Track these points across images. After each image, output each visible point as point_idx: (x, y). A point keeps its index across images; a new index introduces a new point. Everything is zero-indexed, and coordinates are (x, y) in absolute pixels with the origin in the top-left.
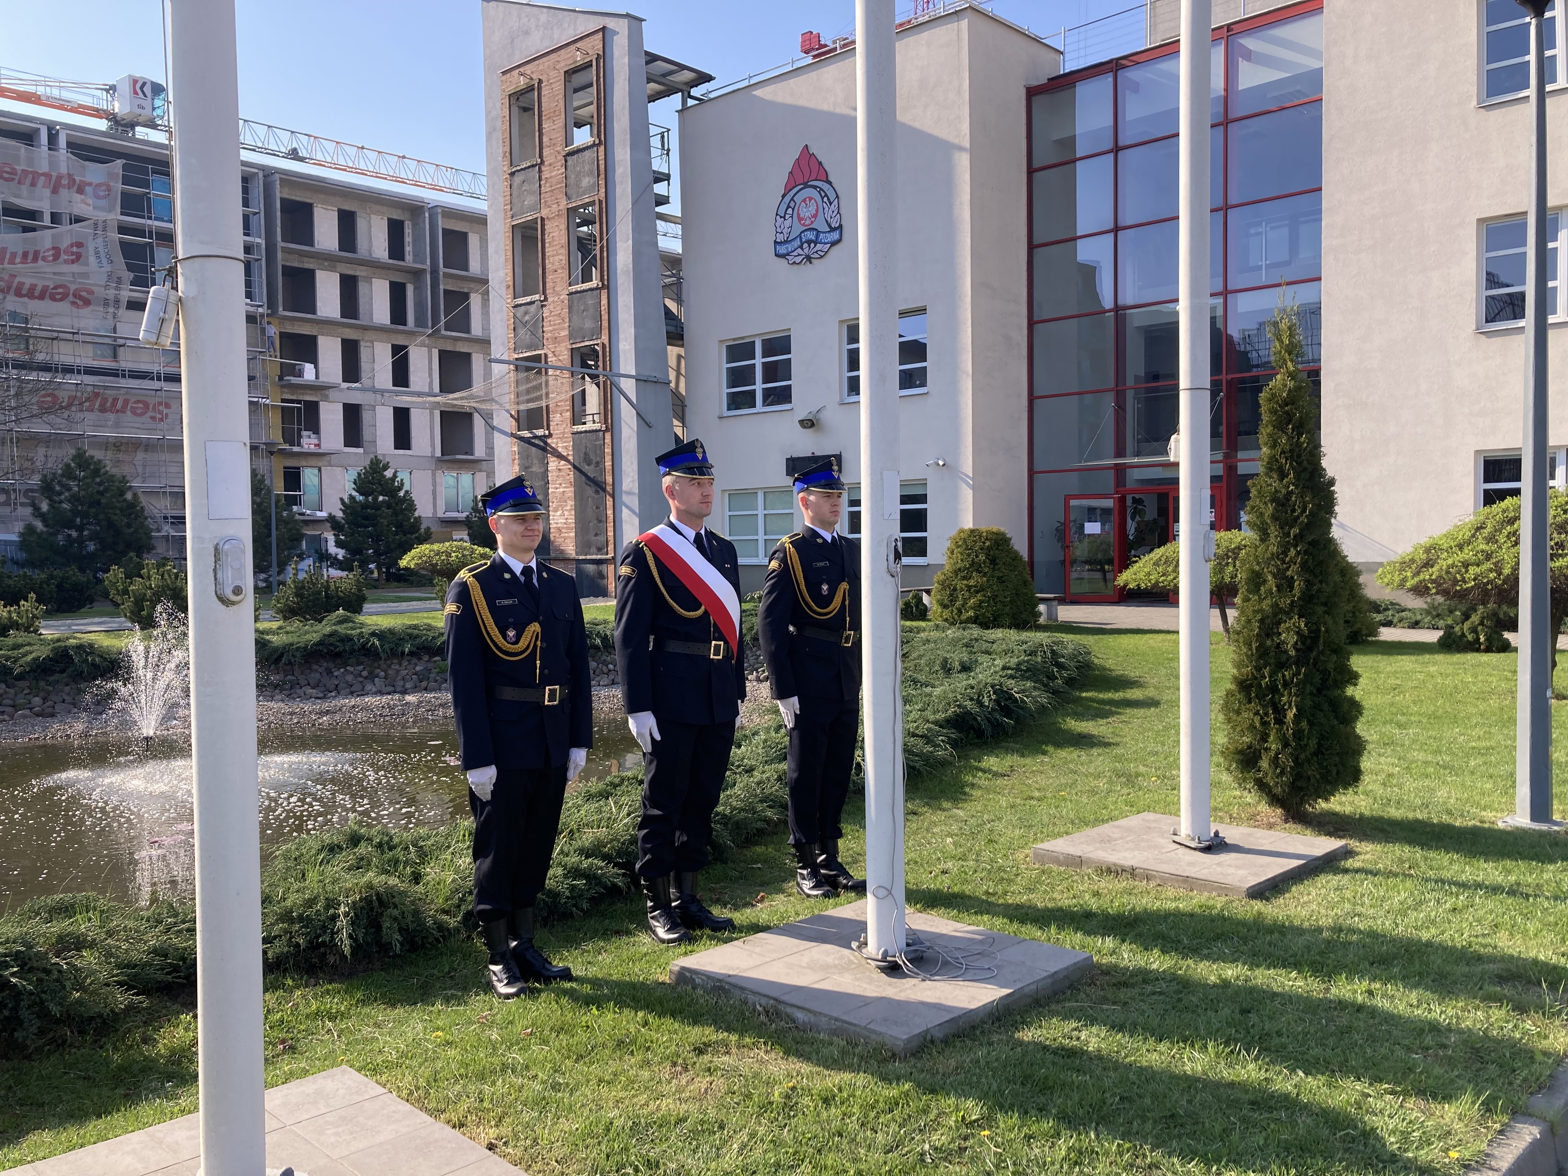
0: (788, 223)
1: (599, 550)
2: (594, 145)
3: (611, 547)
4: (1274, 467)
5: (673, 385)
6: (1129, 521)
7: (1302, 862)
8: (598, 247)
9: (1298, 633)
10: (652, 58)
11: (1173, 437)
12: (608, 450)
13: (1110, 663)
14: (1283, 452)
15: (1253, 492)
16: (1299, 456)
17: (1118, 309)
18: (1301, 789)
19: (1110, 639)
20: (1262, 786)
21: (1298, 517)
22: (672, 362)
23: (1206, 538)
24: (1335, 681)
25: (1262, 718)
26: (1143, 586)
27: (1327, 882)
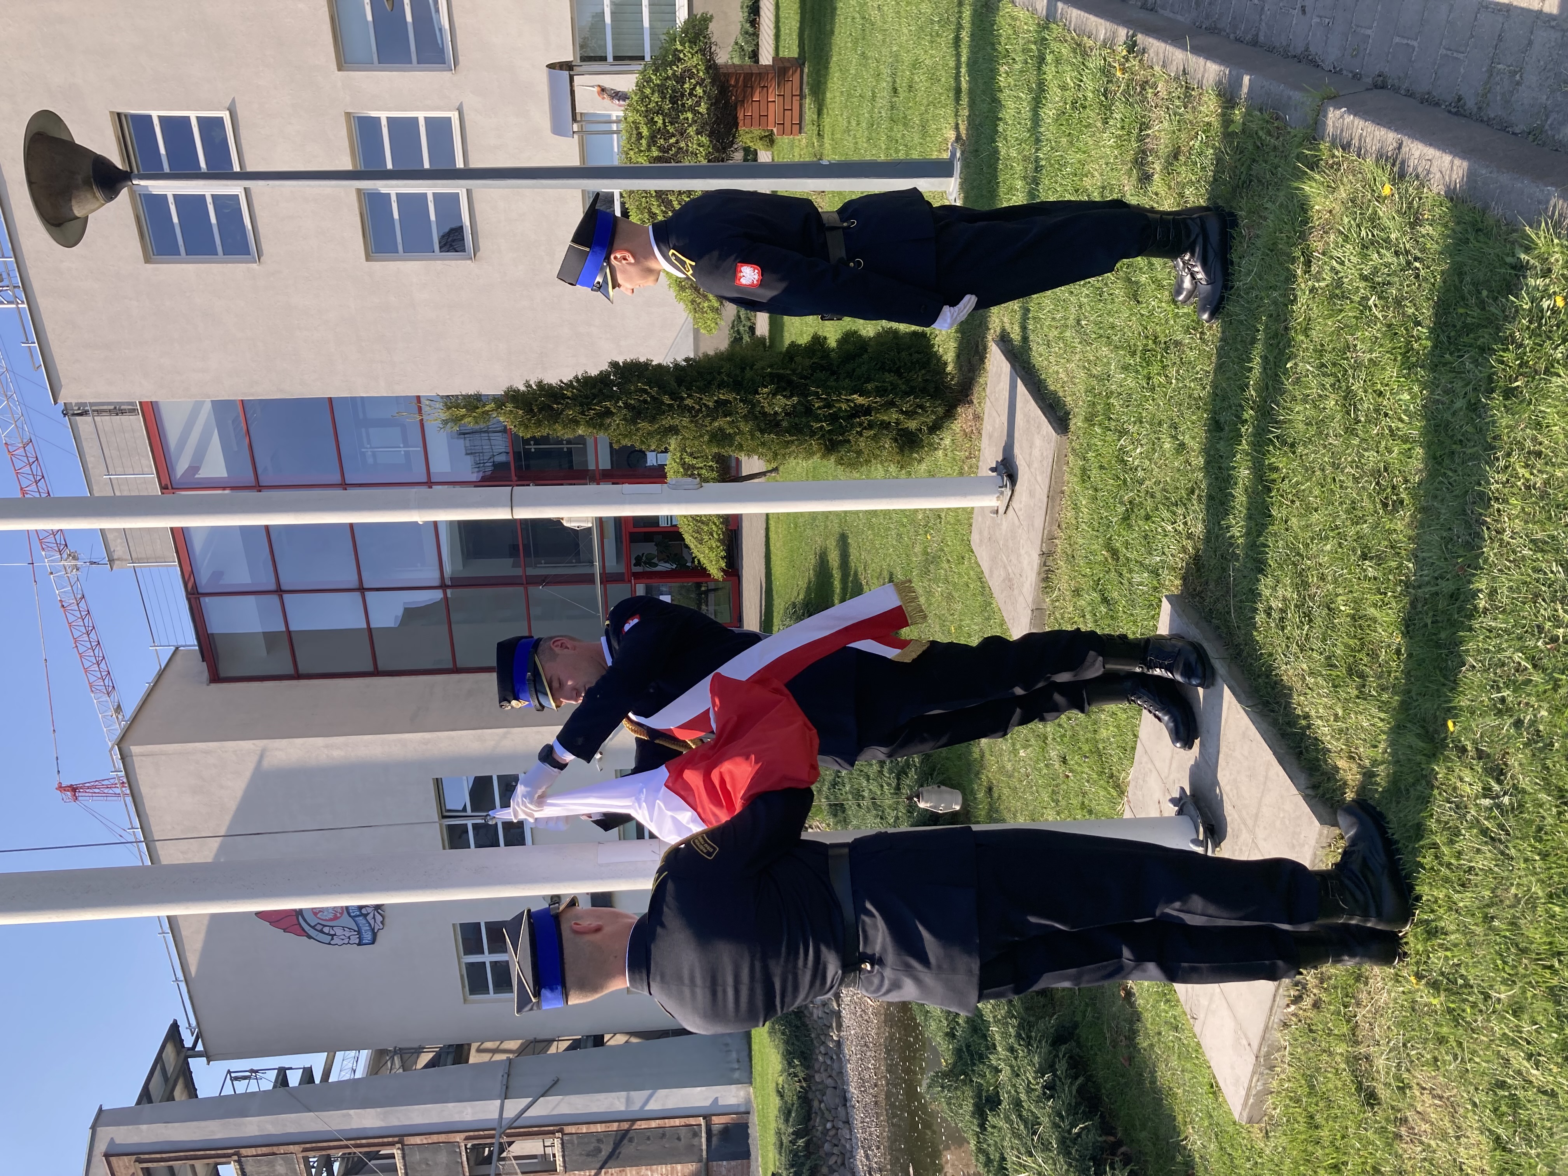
0: (339, 931)
1: (696, 1134)
2: (239, 1162)
3: (692, 1121)
4: (599, 421)
5: (511, 1056)
6: (658, 568)
7: (1019, 381)
8: (354, 1150)
9: (774, 395)
10: (146, 1096)
11: (566, 524)
12: (584, 1129)
13: (803, 583)
14: (583, 413)
15: (626, 442)
16: (587, 397)
17: (443, 586)
18: (937, 389)
19: (777, 584)
20: (935, 428)
21: (652, 397)
22: (486, 1057)
23: (675, 487)
24: (822, 358)
25: (865, 428)
26: (723, 554)
27: (1041, 355)
